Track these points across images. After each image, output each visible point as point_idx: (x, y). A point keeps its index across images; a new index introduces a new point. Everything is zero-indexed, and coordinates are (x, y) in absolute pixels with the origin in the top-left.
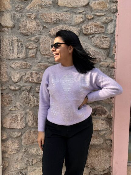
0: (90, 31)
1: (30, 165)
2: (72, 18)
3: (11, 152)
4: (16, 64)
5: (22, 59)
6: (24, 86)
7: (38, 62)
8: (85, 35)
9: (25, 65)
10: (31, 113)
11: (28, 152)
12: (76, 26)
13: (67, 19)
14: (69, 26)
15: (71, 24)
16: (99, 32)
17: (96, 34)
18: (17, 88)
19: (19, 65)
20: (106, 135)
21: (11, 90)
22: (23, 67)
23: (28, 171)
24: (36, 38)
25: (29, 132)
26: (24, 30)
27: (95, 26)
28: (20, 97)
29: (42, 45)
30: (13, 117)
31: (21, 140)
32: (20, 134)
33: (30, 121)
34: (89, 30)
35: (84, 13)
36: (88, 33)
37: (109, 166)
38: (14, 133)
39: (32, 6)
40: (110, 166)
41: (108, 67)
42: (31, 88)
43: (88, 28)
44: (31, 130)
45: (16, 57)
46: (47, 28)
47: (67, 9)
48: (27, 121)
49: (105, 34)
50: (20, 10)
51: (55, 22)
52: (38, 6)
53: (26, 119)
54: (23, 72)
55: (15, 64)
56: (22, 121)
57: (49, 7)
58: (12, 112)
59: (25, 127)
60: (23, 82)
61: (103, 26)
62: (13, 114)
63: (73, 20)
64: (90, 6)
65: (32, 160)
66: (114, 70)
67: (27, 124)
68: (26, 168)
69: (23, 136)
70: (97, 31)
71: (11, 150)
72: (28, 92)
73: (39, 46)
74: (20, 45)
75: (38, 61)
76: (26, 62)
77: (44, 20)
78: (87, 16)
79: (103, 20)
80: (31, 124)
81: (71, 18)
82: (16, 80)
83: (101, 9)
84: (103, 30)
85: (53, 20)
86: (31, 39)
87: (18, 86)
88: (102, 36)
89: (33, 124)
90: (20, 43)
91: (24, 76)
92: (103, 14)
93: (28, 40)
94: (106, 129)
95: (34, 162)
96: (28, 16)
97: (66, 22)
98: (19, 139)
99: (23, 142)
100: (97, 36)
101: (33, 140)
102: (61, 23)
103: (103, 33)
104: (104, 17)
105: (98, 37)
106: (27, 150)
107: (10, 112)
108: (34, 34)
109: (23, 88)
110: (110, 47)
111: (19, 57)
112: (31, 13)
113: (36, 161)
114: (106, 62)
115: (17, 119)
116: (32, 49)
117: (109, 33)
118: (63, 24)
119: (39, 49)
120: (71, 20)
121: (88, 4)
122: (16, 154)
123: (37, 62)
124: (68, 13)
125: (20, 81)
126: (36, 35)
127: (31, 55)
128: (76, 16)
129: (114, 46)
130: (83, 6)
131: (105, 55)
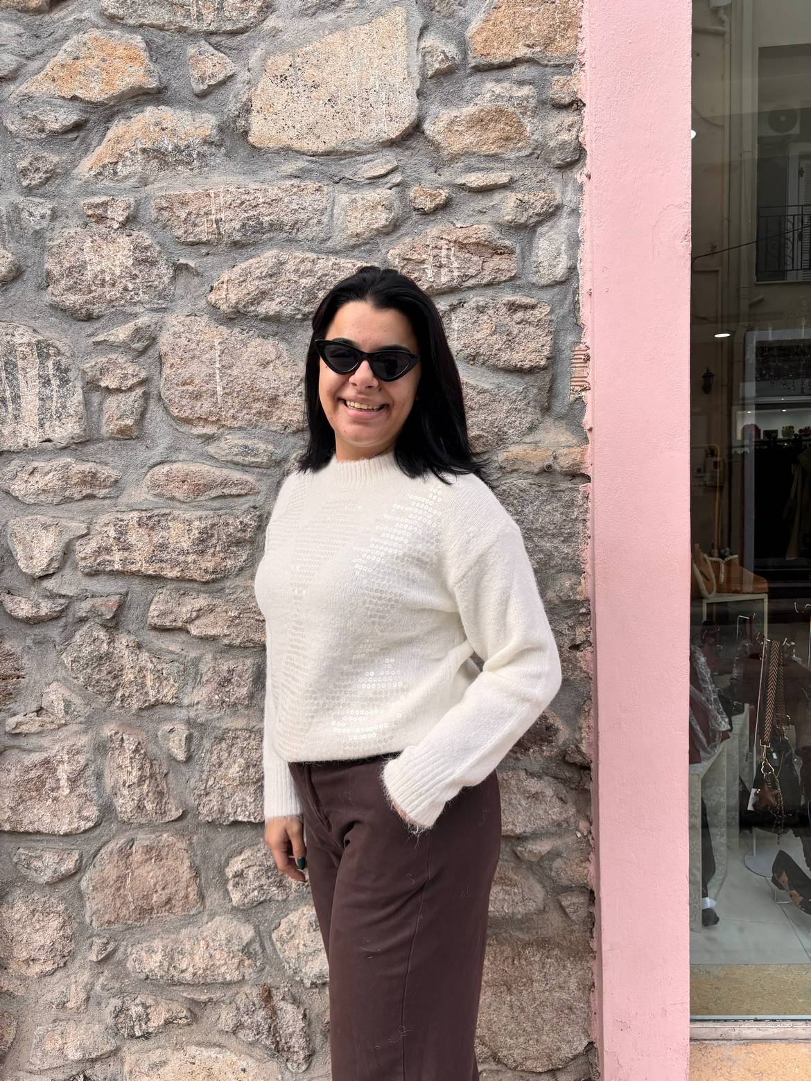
0: (437, 275)
1: (133, 1036)
2: (328, 213)
3: (27, 962)
4: (37, 476)
5: (65, 448)
6: (82, 597)
7: (158, 459)
9: (83, 483)
10: (130, 746)
11: (122, 963)
12: (356, 252)
13: (303, 216)
14: (314, 256)
15: (328, 244)
16: (485, 281)
17: (470, 288)
18: (46, 608)
19: (51, 480)
20: (558, 863)
21: (16, 619)
22: (76, 493)
23: (126, 1068)
24: (137, 330)
25: (121, 850)
26: (69, 289)
27: (462, 246)
28: (67, 659)
29: (172, 365)
30: (28, 770)
31: (81, 896)
32: (69, 865)
33: (126, 792)
34: (430, 273)
35: (397, 178)
37: (585, 1043)
38: (40, 857)
39: (107, 161)
40: (591, 1043)
41: (547, 471)
42: (121, 606)
43: (423, 262)
44: (133, 840)
45: (34, 439)
46: (198, 274)
47: (302, 163)
48: (108, 790)
49: (520, 287)
50: (42, 184)
51: (237, 236)
52: (140, 157)
53: (99, 776)
54: (72, 519)
55: (33, 480)
56: (82, 789)
57: (201, 156)
58: (23, 742)
59: (97, 825)
60: (80, 574)
61: (508, 243)
62: (30, 751)
63: (338, 222)
64: (430, 142)
65: (146, 1007)
66: (581, 487)
67: (107, 810)
68: (115, 1052)
69: (87, 875)
70: (472, 272)
71: (24, 955)
72: (103, 626)
73: (155, 370)
74: (51, 372)
75: (157, 453)
76: (87, 467)
77: (180, 232)
78: (412, 194)
79: (504, 212)
80: (130, 806)
81: (322, 212)
82: (39, 563)
83: (494, 149)
84: (507, 266)
85: (225, 228)
86: (112, 338)
87: (52, 596)
88: (512, 298)
89: (140, 808)
90: (50, 364)
91: (83, 541)
92: (503, 178)
93: (97, 343)
94: (559, 825)
95: (156, 1021)
96: (90, 212)
97: (301, 236)
98: (65, 889)
99: (91, 906)
100: (474, 299)
101: (146, 897)
102: (271, 239)
103: (513, 282)
104: (508, 193)
105: (481, 310)
106: (115, 951)
107: (11, 742)
108: (129, 309)
109: (77, 605)
110: (553, 359)
111: (49, 440)
112: (104, 199)
113: (165, 1015)
114: (536, 443)
115: (50, 783)
116: (118, 390)
117: (544, 282)
118: (282, 248)
119: (158, 387)
120: (325, 219)
121: (416, 129)
122: (53, 973)
123: (151, 462)
124: (309, 183)
125: (59, 569)
126: (136, 315)
127: (113, 427)
128: (354, 201)
129: (576, 353)
130: (392, 144)
131: (529, 403)
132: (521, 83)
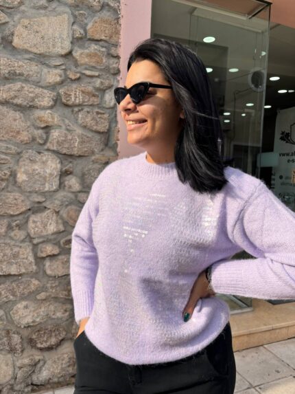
0: (75, 100)
8: (67, 106)
12: (49, 88)
13: (31, 73)
14: (34, 87)
15: (39, 84)
16: (90, 104)
17: (85, 105)
34: (73, 99)
35: (63, 67)
36: (70, 103)
43: (71, 95)
47: (31, 56)
49: (100, 107)
51: (7, 75)
61: (97, 93)
63: (43, 78)
64: (74, 58)
70: (86, 100)
78: (68, 73)
79: (96, 84)
81: (38, 73)
83: (94, 65)
84: (96, 101)
85: (3, 72)
88: (97, 110)
92: (97, 74)
97: (30, 79)
100: (86, 109)
102: (19, 79)
103: (98, 106)
104: (98, 79)
105: (88, 112)
117: (107, 107)
118: (22, 82)
120: (39, 75)
121: (70, 53)
124: (33, 63)
128: (49, 72)
129: (115, 129)
130: (62, 56)
131: (101, 142)
132: (103, 47)
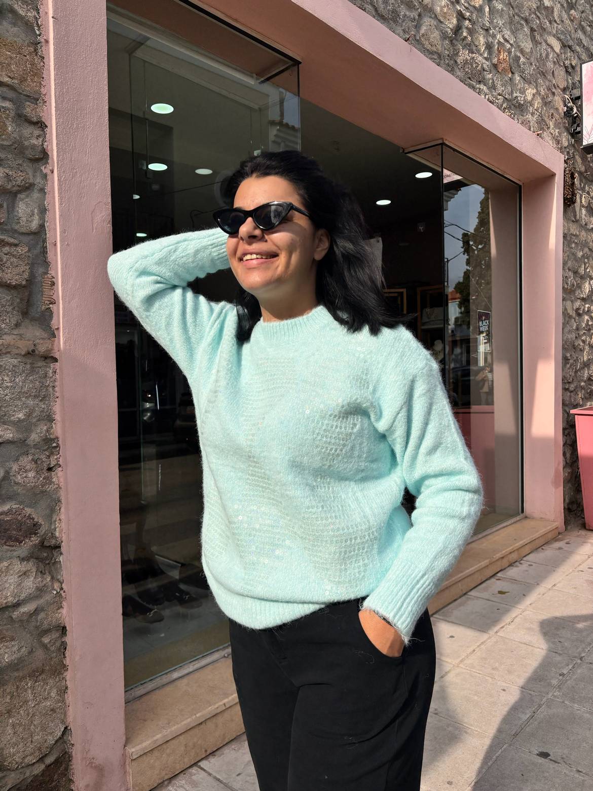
20: (42, 615)
37: (62, 730)
40: (66, 728)
49: (6, 230)
66: (52, 365)
94: (41, 589)
103: (2, 226)
110: (31, 281)
114: (21, 335)
117: (23, 230)
129: (45, 279)
131: (14, 308)
132: (4, 98)
